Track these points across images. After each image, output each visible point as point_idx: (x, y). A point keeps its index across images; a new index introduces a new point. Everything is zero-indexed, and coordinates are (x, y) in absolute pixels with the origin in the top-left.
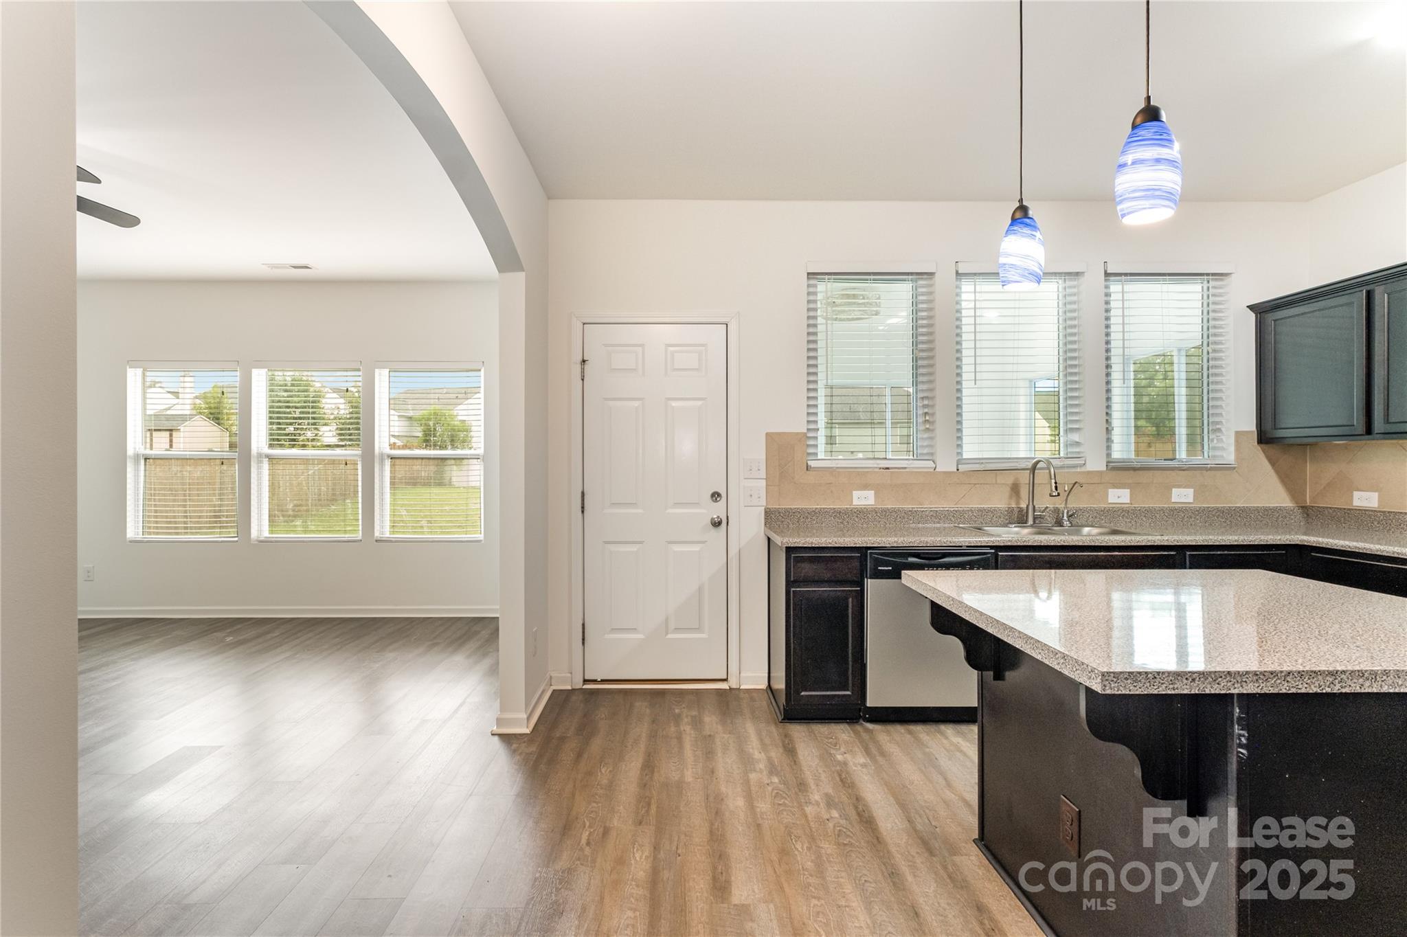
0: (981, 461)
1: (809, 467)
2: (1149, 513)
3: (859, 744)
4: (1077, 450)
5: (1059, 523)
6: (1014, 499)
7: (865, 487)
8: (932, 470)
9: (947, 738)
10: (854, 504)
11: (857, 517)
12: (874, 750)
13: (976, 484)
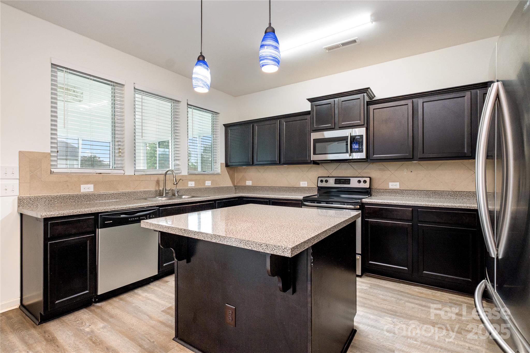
0: (144, 171)
1: (52, 173)
2: (200, 190)
3: (96, 317)
4: (178, 167)
5: (174, 195)
6: (157, 186)
7: (88, 183)
8: (123, 174)
9: (140, 295)
10: (81, 191)
11: (84, 198)
12: (106, 316)
13: (142, 180)
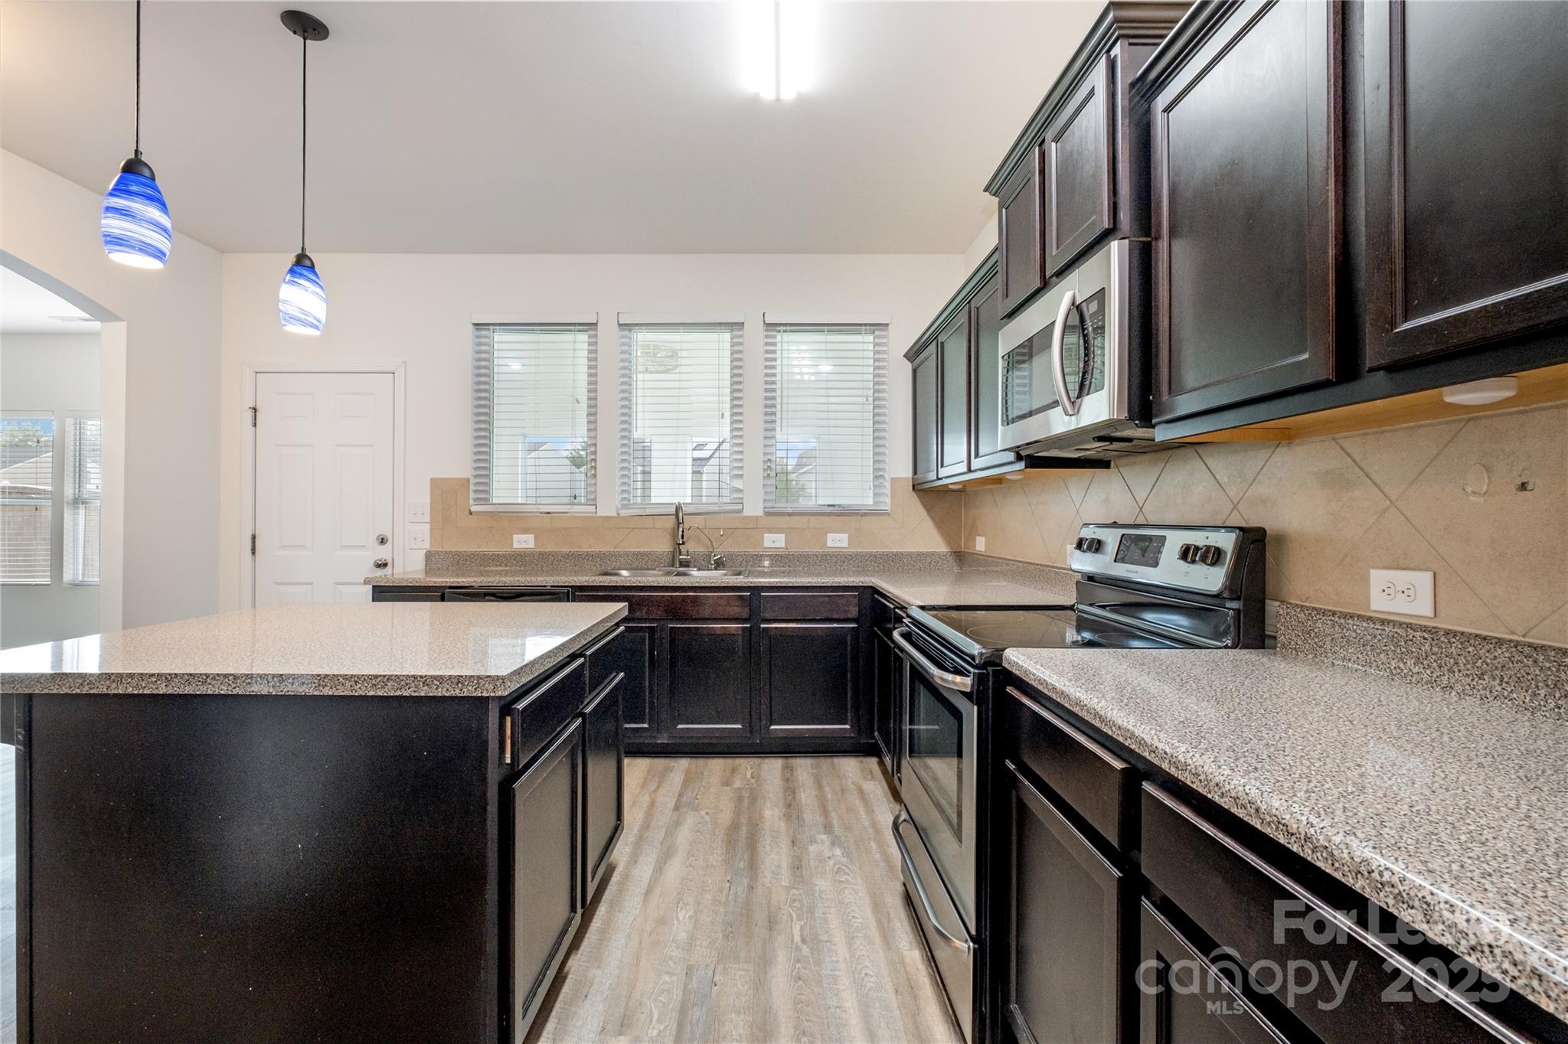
0: (645, 506)
1: (471, 512)
2: (802, 558)
7: (525, 531)
8: (593, 515)
10: (514, 547)
13: (634, 529)
